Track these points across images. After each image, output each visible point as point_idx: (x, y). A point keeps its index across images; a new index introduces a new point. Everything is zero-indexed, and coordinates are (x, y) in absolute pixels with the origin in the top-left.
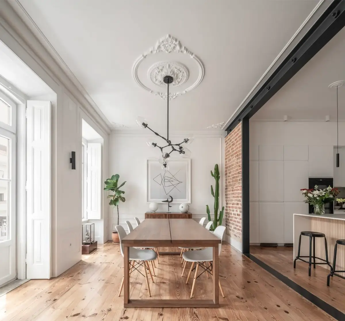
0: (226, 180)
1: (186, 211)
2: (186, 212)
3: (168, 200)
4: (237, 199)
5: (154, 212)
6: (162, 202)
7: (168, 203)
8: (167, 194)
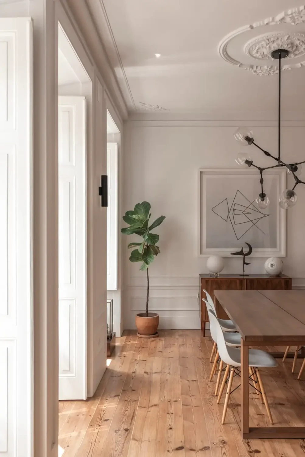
2: (278, 276)
3: (242, 251)
5: (216, 275)
6: (231, 254)
7: (243, 256)
8: (238, 239)
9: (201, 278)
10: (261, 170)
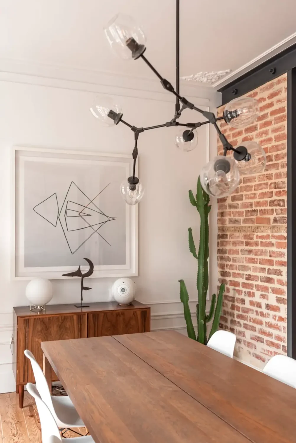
0: (222, 214)
1: (130, 301)
3: (79, 270)
4: (267, 267)
5: (40, 308)
6: (63, 275)
7: (81, 278)
8: (73, 253)
9: (18, 317)
10: (137, 131)
